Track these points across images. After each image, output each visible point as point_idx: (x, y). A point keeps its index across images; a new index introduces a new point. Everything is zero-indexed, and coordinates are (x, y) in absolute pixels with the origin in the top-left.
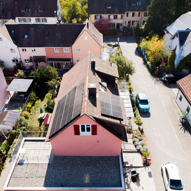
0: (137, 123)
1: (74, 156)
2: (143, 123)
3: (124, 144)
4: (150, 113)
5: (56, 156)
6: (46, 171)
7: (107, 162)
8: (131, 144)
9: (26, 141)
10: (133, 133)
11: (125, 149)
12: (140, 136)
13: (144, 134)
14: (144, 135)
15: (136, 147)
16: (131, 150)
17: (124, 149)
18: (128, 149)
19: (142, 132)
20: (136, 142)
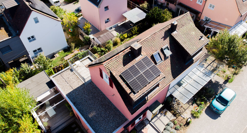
0: (193, 113)
1: (102, 92)
2: (200, 119)
3: (158, 119)
4: (220, 117)
5: (93, 82)
6: (78, 86)
7: (115, 116)
8: (164, 124)
9: (89, 58)
10: (177, 118)
11: (155, 123)
12: (181, 126)
13: (187, 127)
14: (185, 128)
15: (164, 130)
16: (158, 128)
17: (153, 123)
18: (157, 125)
19: (188, 124)
20: (169, 126)
